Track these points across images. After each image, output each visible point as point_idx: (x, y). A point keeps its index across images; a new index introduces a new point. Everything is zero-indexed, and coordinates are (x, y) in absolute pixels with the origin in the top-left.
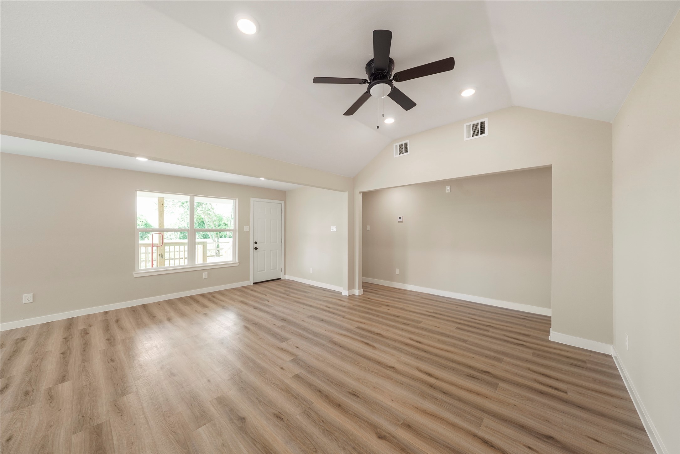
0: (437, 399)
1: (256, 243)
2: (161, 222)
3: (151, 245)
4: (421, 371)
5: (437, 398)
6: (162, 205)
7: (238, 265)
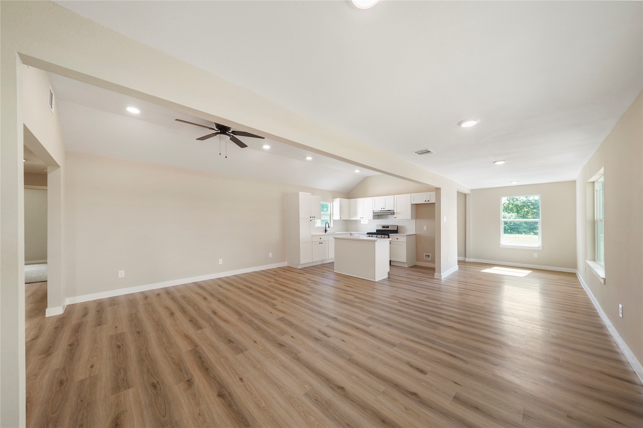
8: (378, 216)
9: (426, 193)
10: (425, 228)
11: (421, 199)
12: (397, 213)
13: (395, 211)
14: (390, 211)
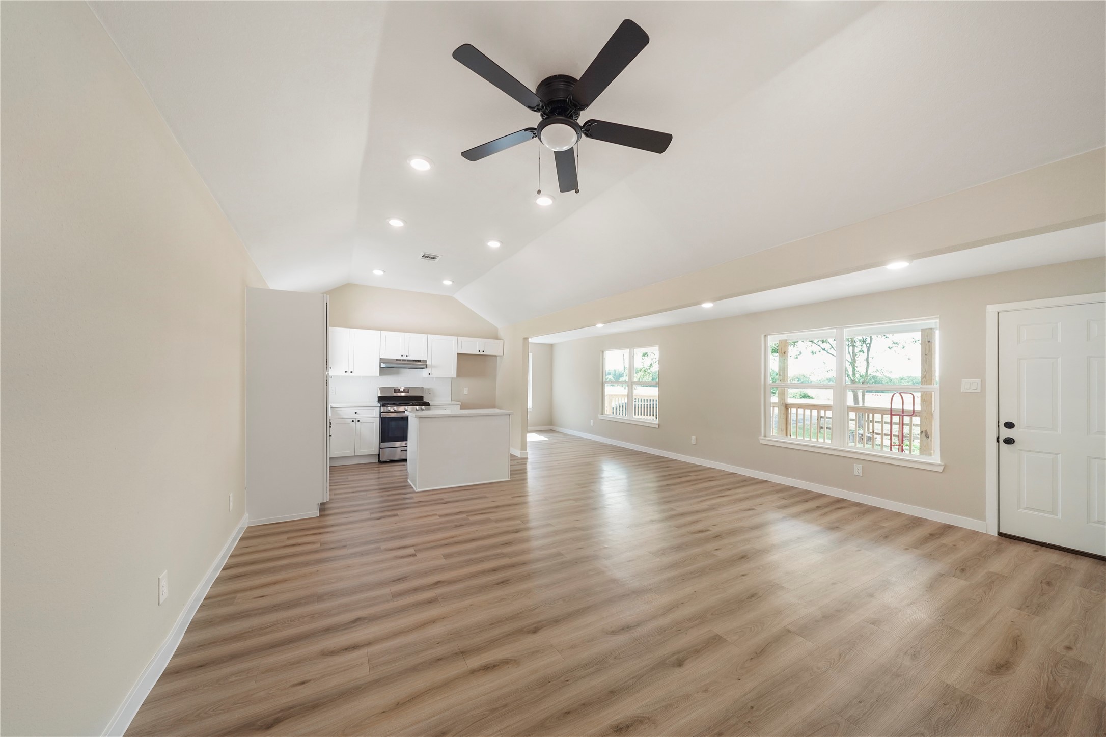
0: (438, 643)
1: (1009, 425)
2: (925, 373)
3: (890, 412)
4: (506, 662)
5: (439, 645)
6: (927, 343)
7: (940, 469)
8: (389, 367)
9: (480, 339)
10: (465, 391)
11: (472, 346)
12: (432, 367)
13: (428, 363)
14: (418, 361)
